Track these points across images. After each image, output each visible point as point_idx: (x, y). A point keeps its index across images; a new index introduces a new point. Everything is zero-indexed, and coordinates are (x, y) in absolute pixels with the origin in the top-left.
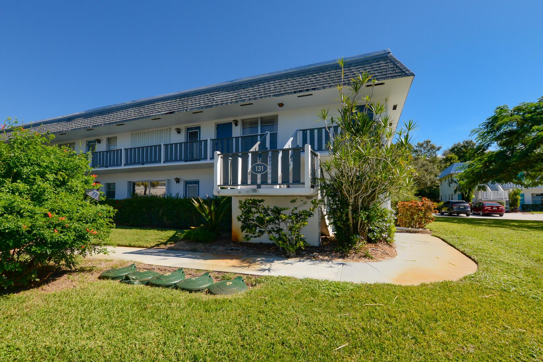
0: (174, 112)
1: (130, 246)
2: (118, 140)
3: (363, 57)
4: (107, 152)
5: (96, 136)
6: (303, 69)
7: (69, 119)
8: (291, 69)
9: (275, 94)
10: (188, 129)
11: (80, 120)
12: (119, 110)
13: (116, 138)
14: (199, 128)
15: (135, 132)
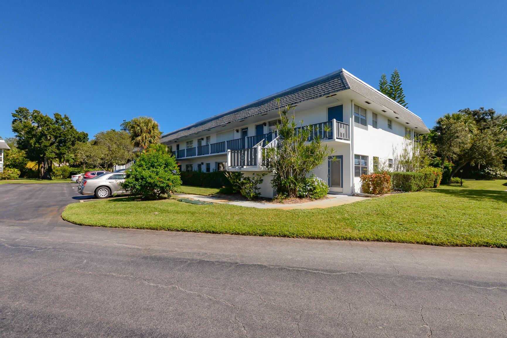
0: (230, 122)
1: (200, 195)
2: (211, 138)
3: (327, 77)
4: (206, 145)
5: (201, 136)
6: (294, 88)
7: (189, 128)
8: (288, 89)
9: (277, 107)
10: (243, 129)
11: (193, 129)
12: (208, 122)
13: (210, 136)
14: (247, 128)
15: (219, 133)
